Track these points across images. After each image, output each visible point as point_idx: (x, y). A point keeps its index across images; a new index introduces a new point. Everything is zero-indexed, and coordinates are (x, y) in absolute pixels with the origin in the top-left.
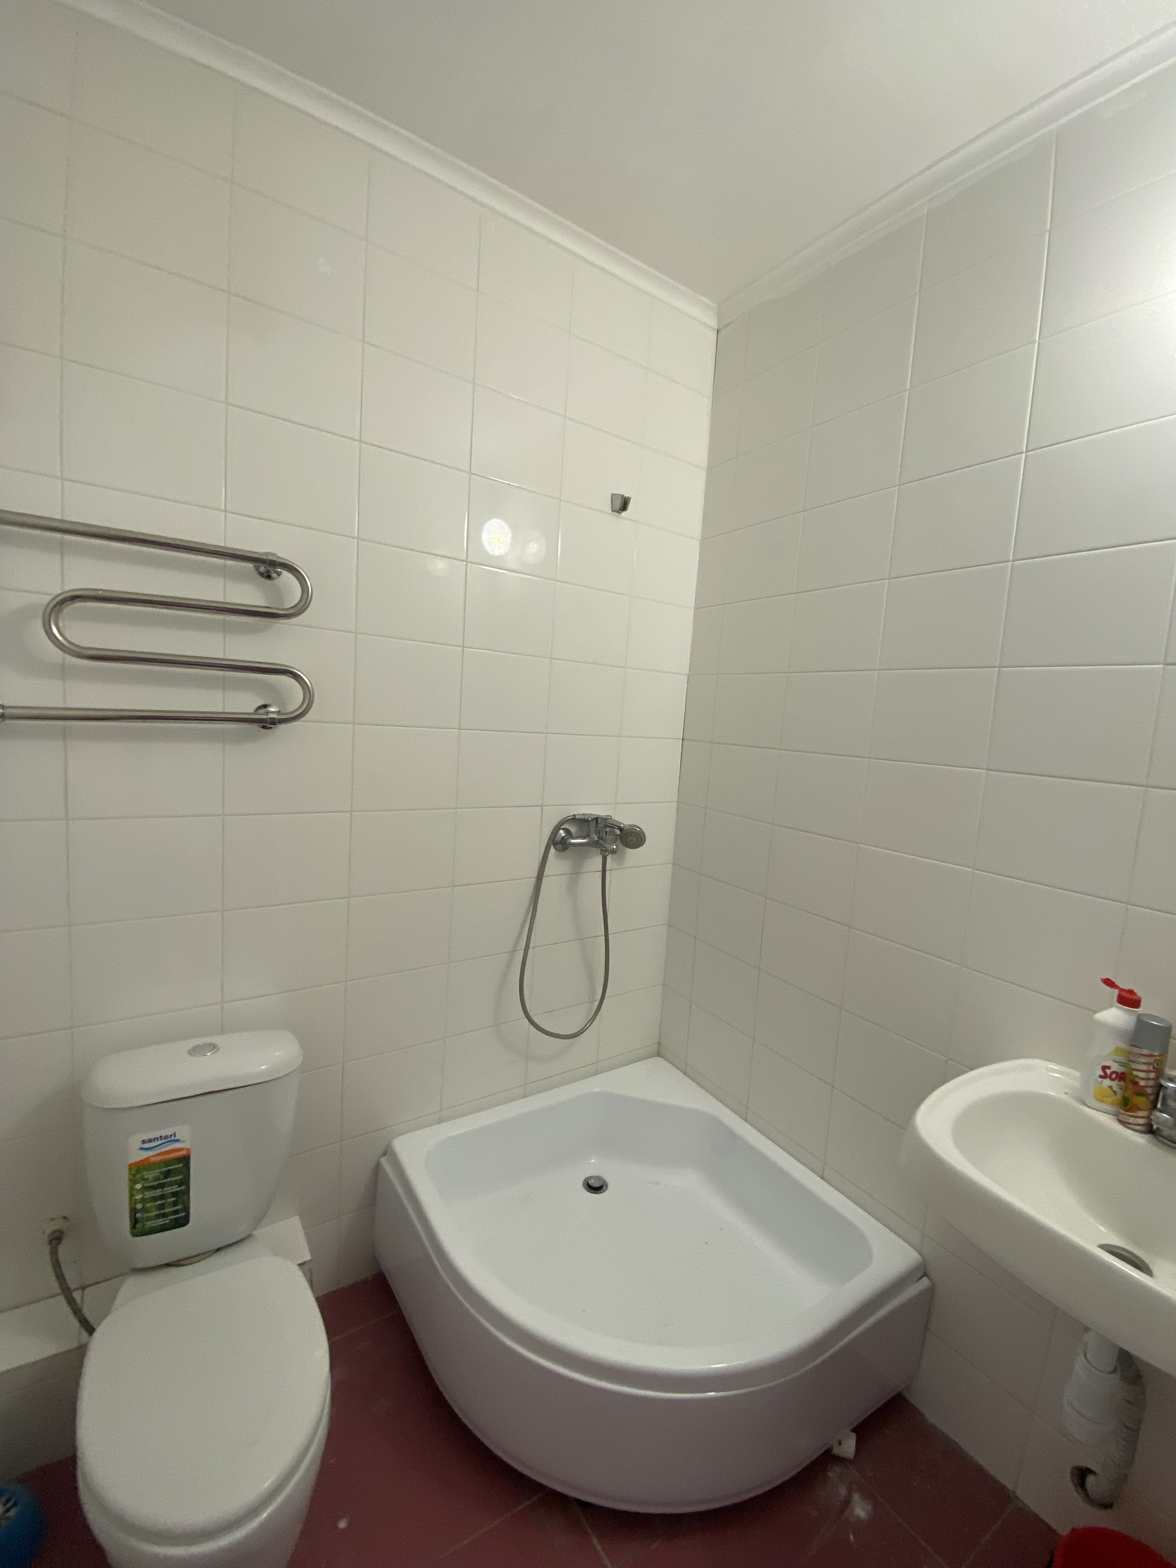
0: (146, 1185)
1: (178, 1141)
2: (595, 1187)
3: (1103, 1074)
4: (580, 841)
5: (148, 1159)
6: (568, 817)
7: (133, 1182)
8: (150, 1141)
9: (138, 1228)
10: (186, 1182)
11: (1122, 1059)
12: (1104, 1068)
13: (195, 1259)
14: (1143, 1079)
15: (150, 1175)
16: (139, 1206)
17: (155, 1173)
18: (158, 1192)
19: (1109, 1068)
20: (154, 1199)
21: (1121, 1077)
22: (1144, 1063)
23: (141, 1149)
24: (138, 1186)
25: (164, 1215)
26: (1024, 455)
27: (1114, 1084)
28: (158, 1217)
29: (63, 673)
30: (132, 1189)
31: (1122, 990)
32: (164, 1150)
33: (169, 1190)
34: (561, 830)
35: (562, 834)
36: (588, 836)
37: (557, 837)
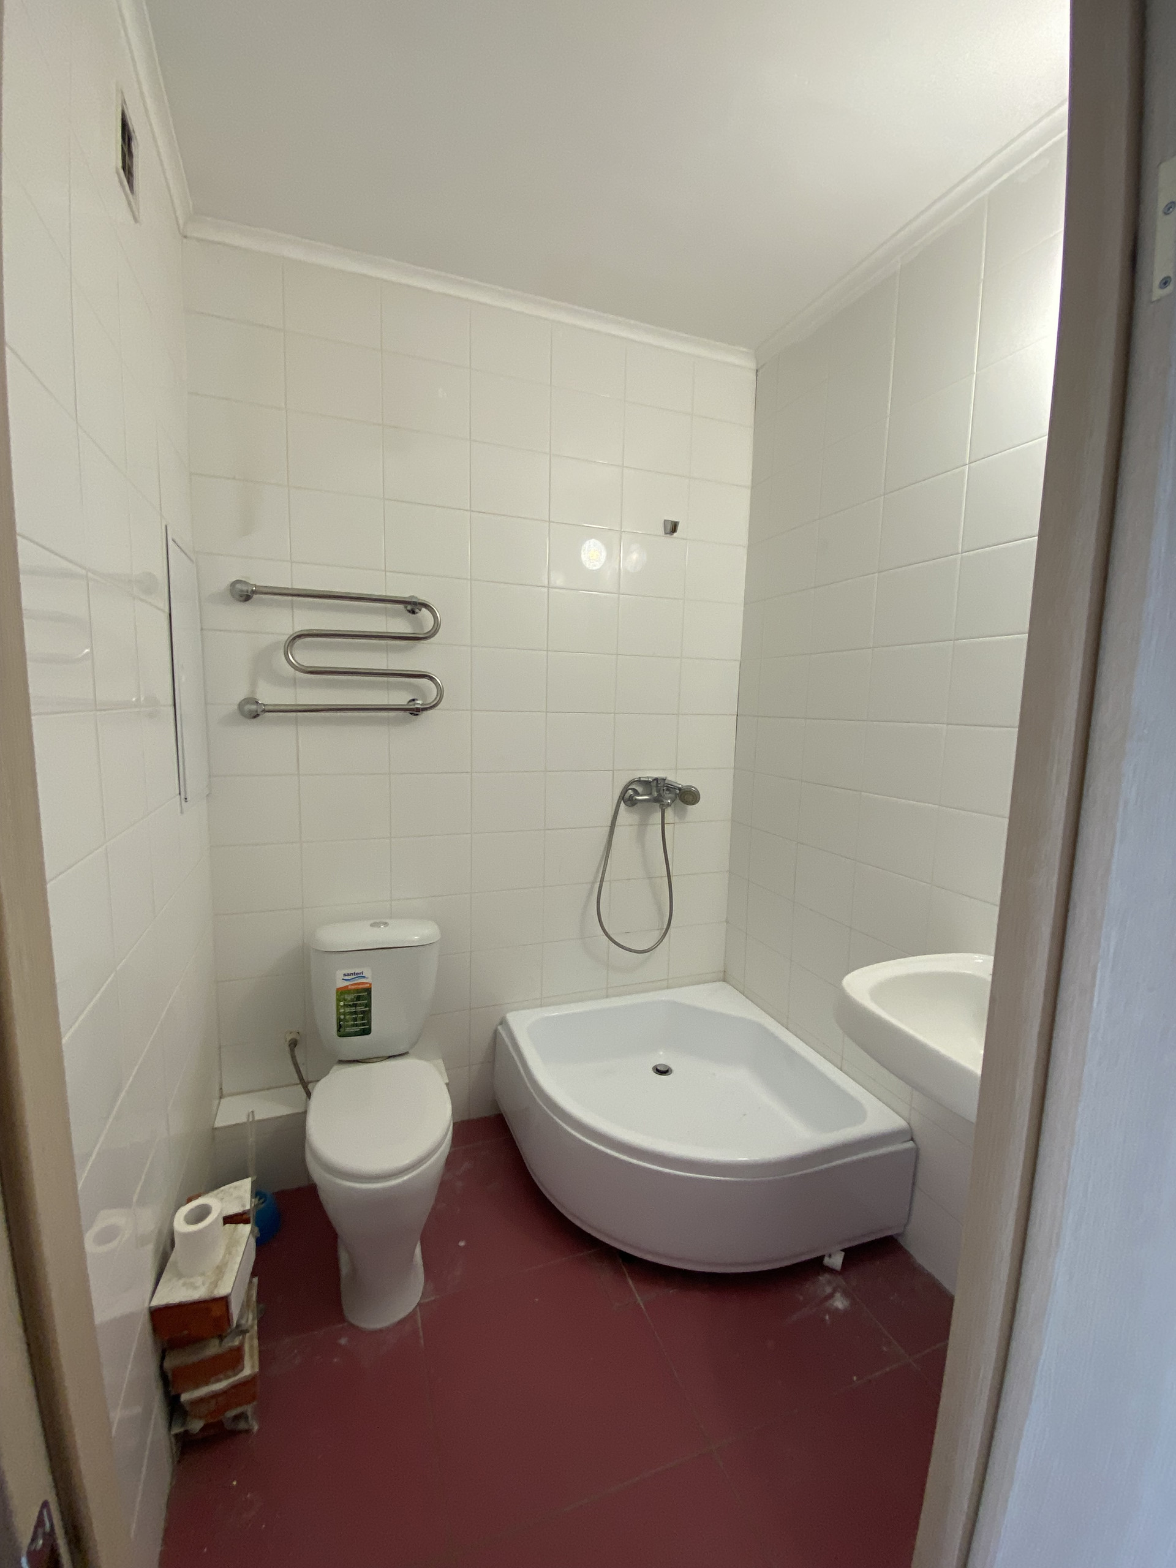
0: (346, 1003)
1: (364, 977)
2: (662, 1071)
4: (644, 797)
5: (347, 986)
6: (635, 779)
7: (339, 1000)
8: (348, 975)
9: (342, 1032)
10: (369, 1005)
13: (375, 1060)
15: (349, 997)
16: (342, 1017)
17: (352, 996)
18: (353, 1009)
20: (351, 1013)
23: (343, 979)
24: (342, 1004)
25: (357, 1025)
26: (968, 466)
28: (353, 1026)
29: (294, 683)
30: (338, 1005)
32: (356, 982)
33: (359, 1009)
34: (630, 789)
35: (630, 792)
36: (650, 794)
37: (626, 795)
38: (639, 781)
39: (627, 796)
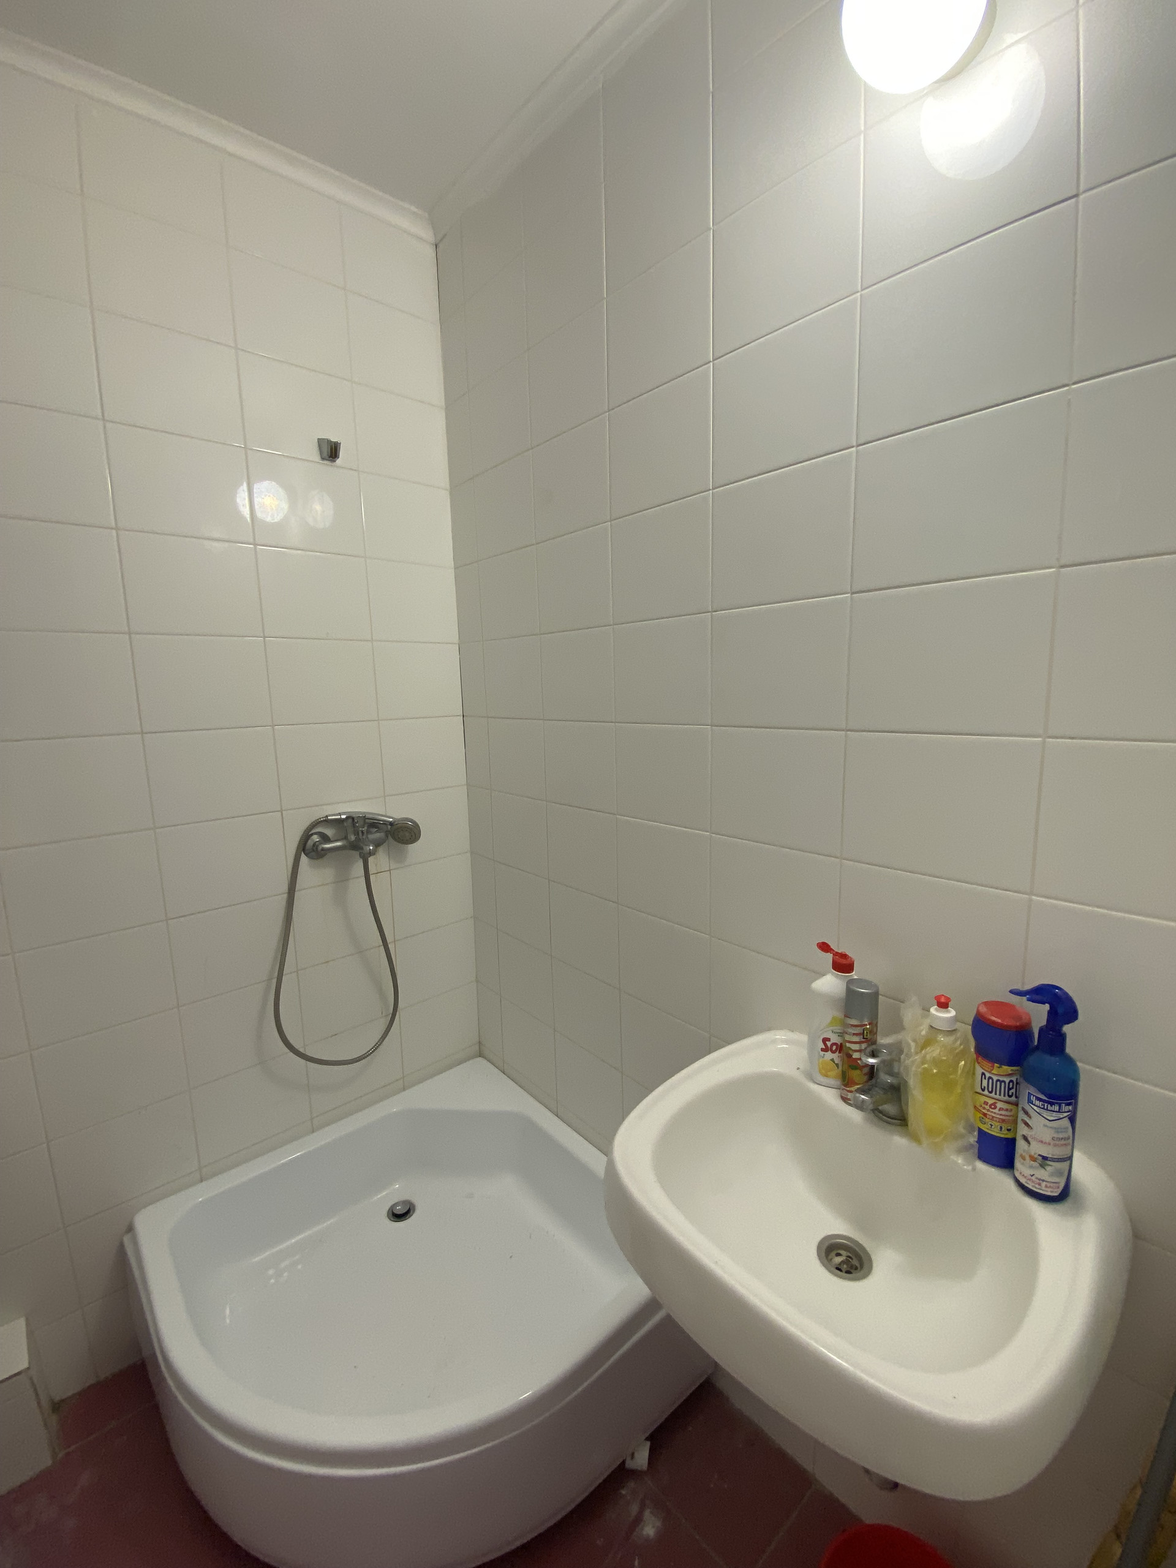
2: (400, 1214)
3: (824, 1047)
4: (339, 844)
6: (320, 818)
11: (838, 1029)
12: (825, 1040)
14: (856, 1051)
19: (829, 1040)
21: (840, 1048)
22: (854, 1034)
26: (712, 364)
27: (836, 1056)
31: (836, 954)
34: (315, 833)
35: (316, 838)
36: (346, 838)
37: (309, 841)
38: (326, 822)
39: (310, 843)
